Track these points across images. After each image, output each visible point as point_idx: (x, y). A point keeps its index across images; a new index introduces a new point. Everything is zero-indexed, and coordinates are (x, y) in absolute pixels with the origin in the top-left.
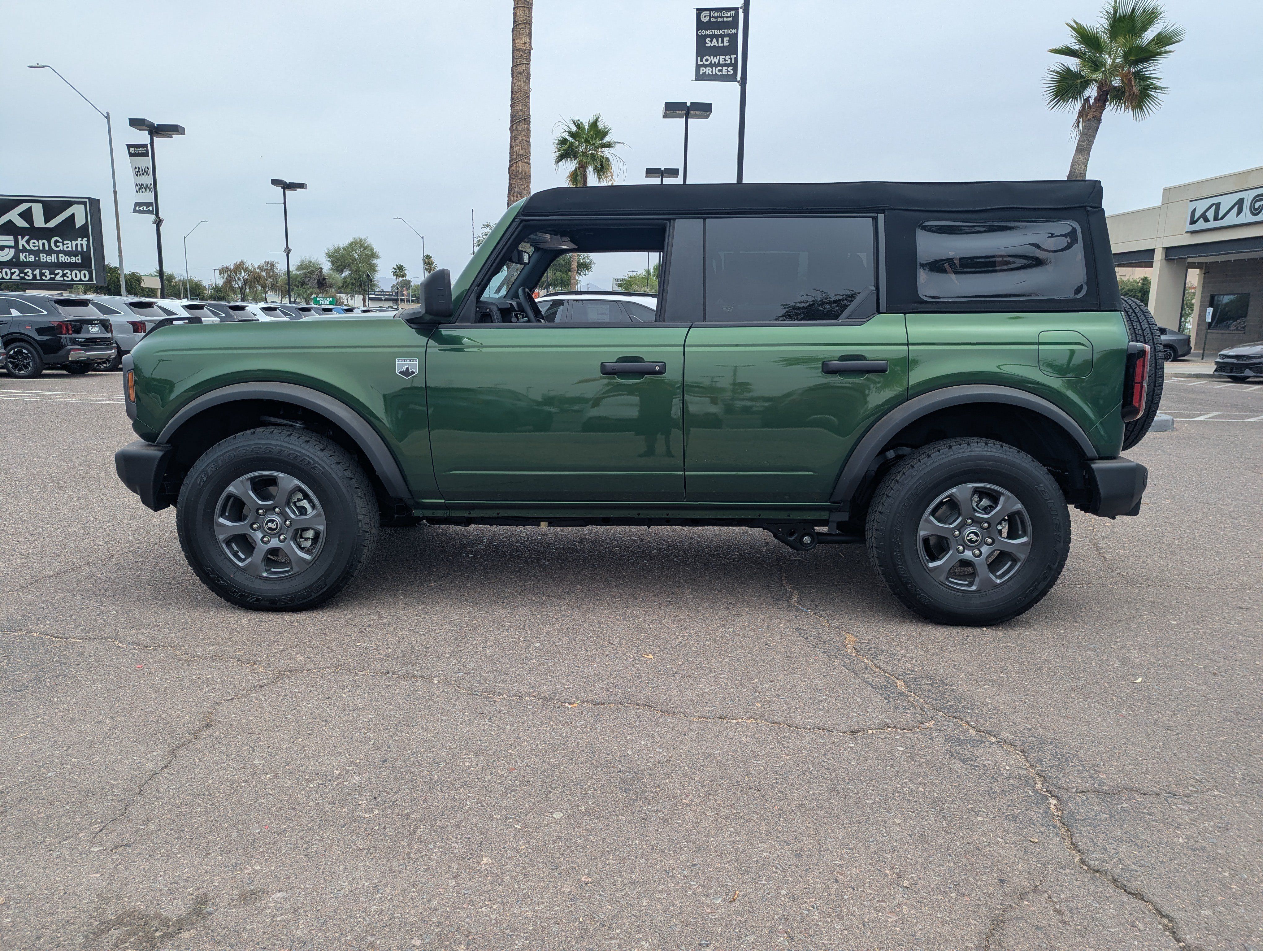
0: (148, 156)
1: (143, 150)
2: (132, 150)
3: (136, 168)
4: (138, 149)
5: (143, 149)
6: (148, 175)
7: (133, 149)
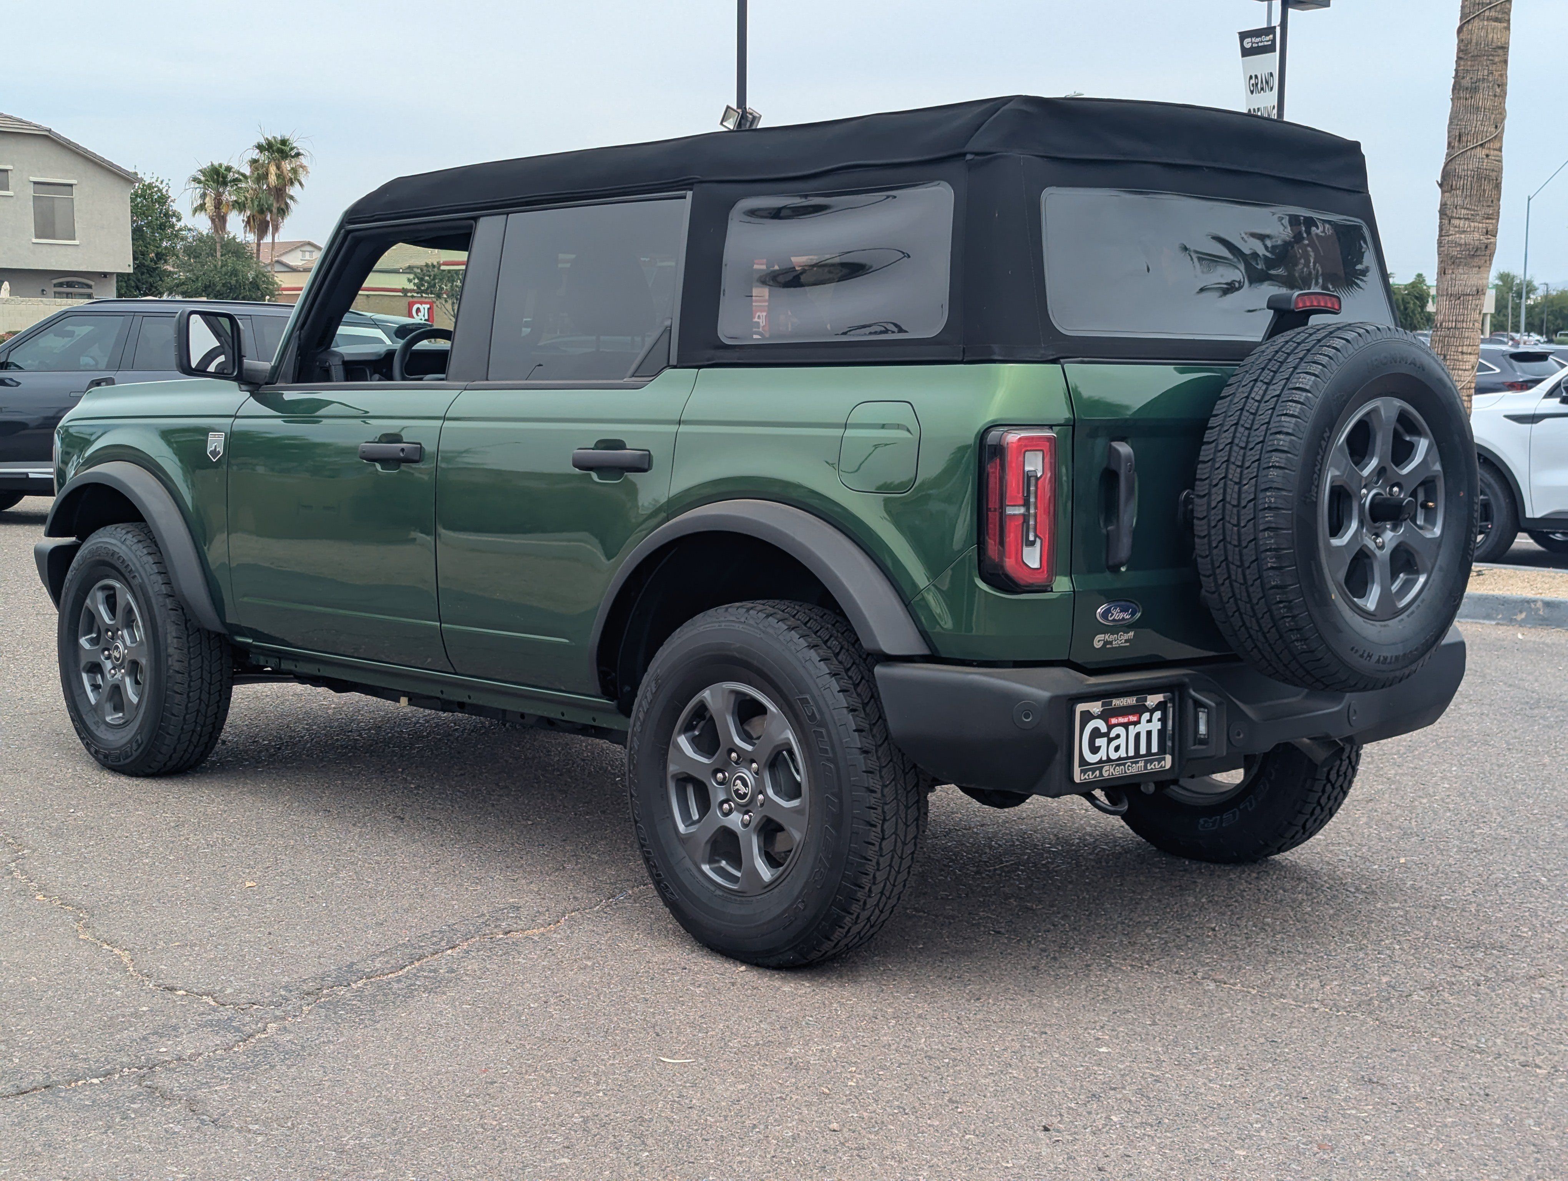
0: (1275, 51)
1: (1266, 40)
2: (1248, 43)
3: (1251, 77)
4: (1258, 40)
5: (1268, 38)
6: (1272, 89)
7: (1249, 40)
